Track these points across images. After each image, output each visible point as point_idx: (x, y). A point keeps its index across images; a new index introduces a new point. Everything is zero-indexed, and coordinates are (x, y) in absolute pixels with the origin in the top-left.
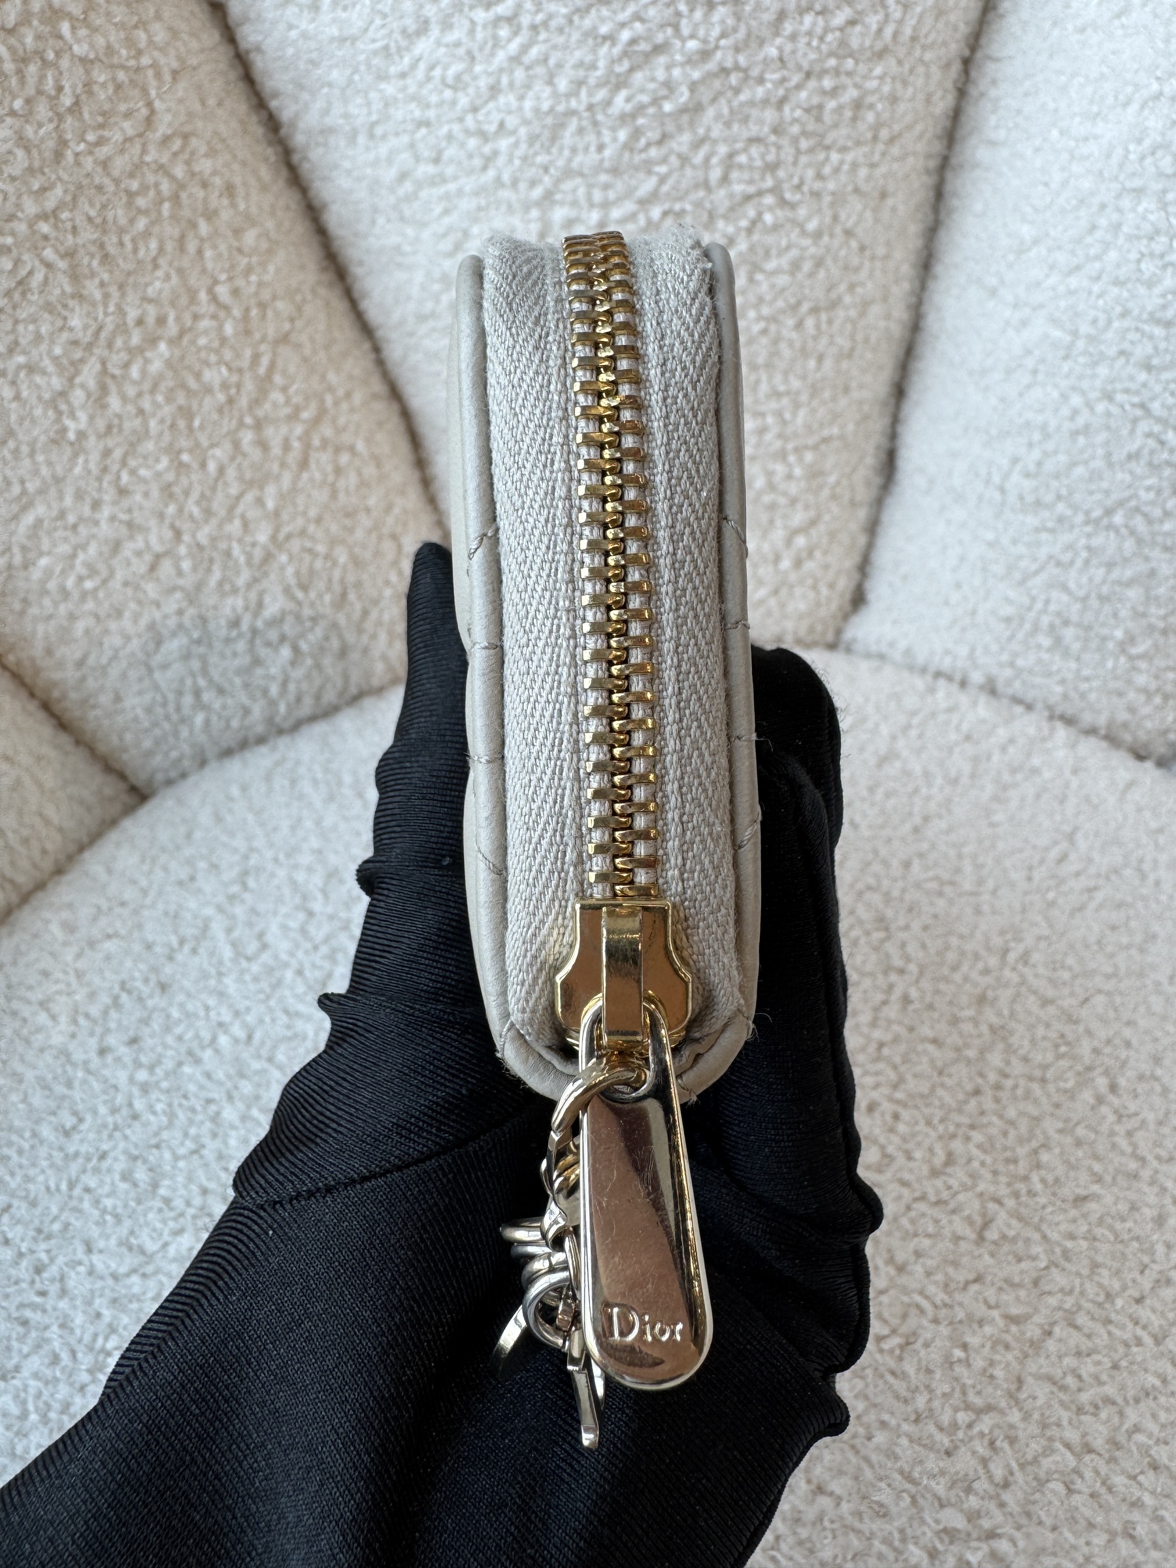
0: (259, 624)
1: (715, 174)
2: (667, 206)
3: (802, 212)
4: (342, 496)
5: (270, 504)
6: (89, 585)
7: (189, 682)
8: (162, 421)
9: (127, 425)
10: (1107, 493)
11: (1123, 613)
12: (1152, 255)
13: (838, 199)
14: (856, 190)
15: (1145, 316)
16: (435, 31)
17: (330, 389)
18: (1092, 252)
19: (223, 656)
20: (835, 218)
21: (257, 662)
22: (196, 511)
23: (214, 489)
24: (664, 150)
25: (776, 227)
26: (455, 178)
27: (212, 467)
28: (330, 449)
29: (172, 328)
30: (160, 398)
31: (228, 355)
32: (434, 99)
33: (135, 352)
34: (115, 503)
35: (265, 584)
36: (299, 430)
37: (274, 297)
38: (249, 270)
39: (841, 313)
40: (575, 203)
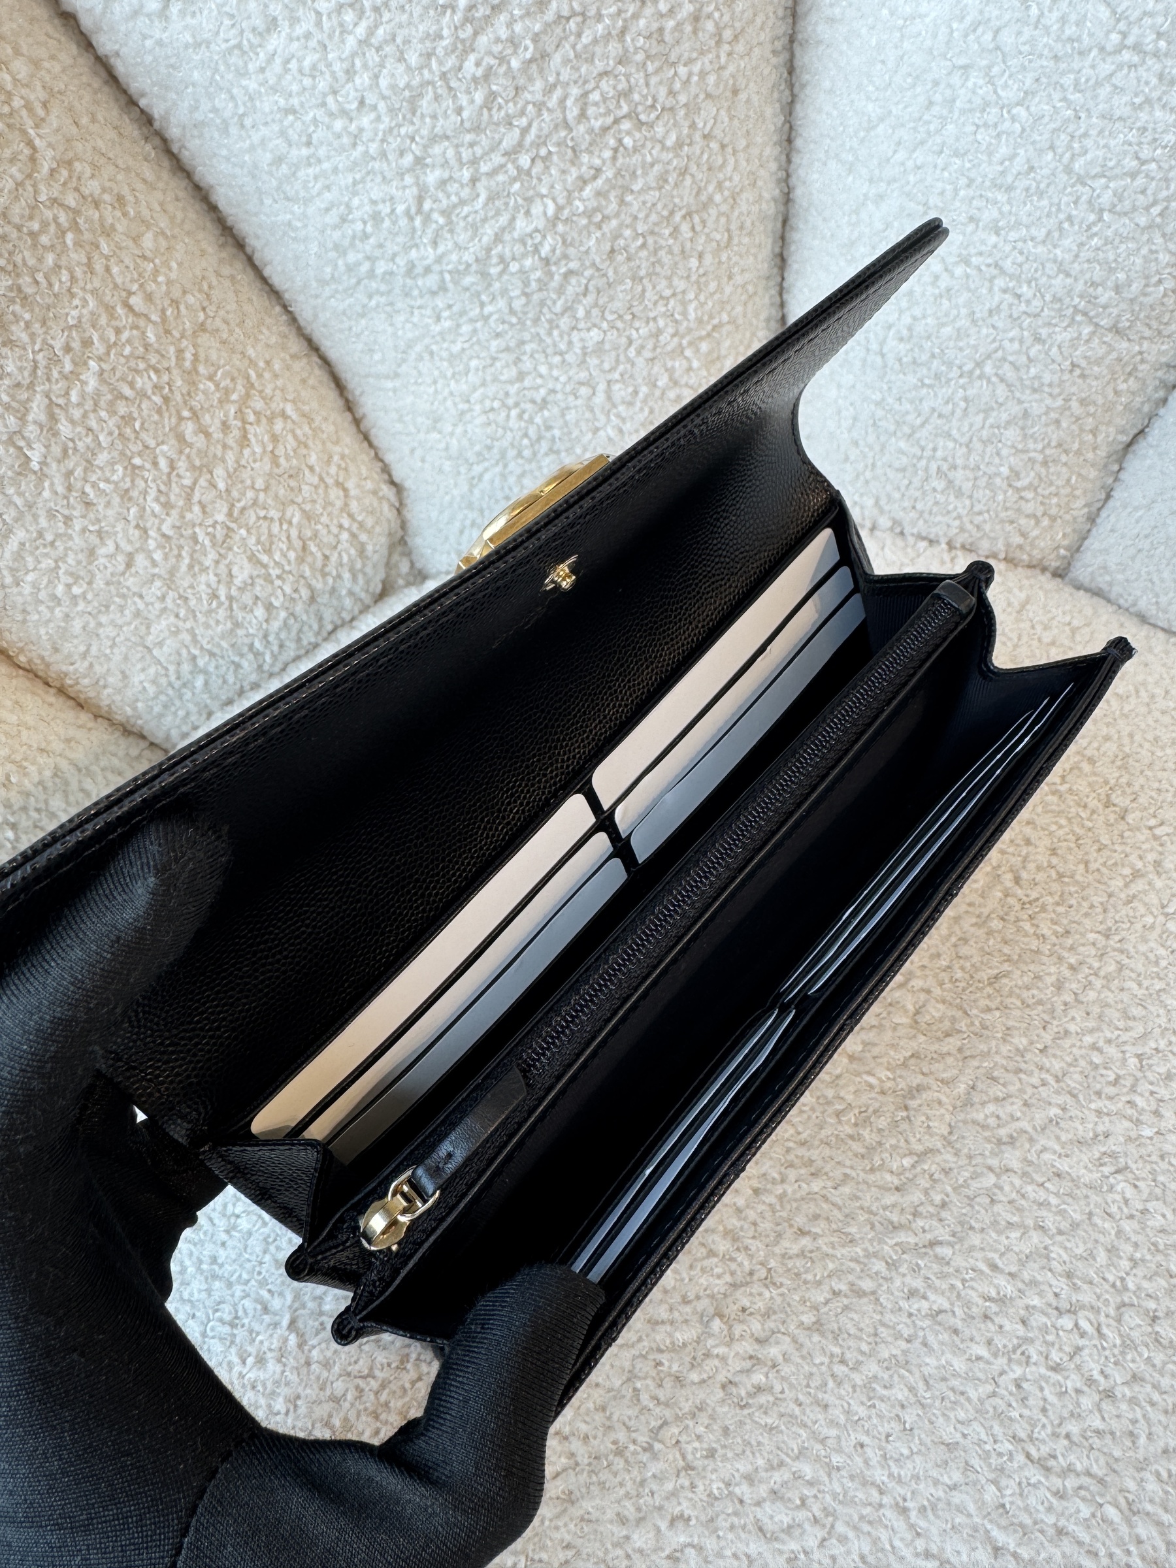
0: (234, 592)
1: (572, 113)
3: (659, 130)
4: (282, 460)
5: (221, 485)
6: (76, 590)
7: (184, 652)
8: (111, 433)
9: (80, 445)
10: (975, 348)
11: (1005, 452)
12: (986, 125)
13: (692, 108)
14: (708, 96)
15: (987, 183)
16: (285, 26)
17: (252, 363)
18: (932, 128)
19: (207, 626)
21: (237, 625)
22: (157, 508)
23: (168, 483)
25: (635, 150)
26: (329, 158)
27: (163, 463)
28: (264, 420)
29: (99, 347)
30: (103, 414)
31: (153, 359)
32: (295, 88)
33: (72, 377)
34: (84, 517)
35: (230, 556)
36: (232, 410)
37: (184, 292)
38: (156, 272)
39: (713, 211)
40: (445, 164)
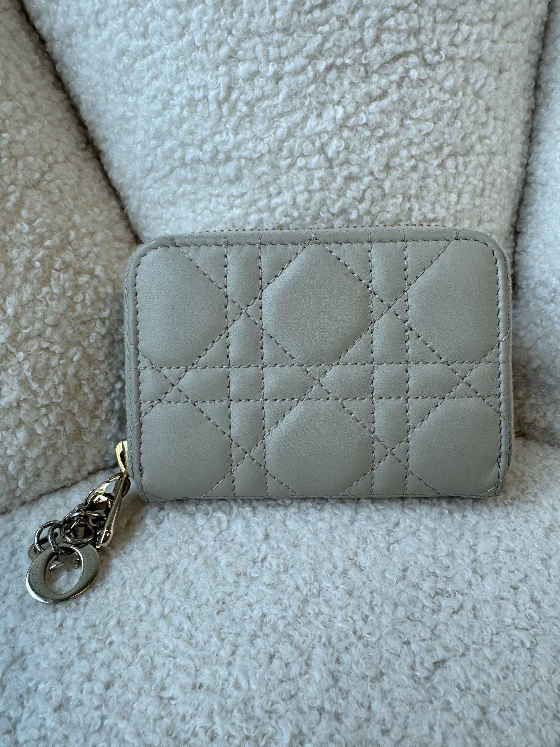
2: (330, 61)
20: (466, 80)
24: (325, 13)
